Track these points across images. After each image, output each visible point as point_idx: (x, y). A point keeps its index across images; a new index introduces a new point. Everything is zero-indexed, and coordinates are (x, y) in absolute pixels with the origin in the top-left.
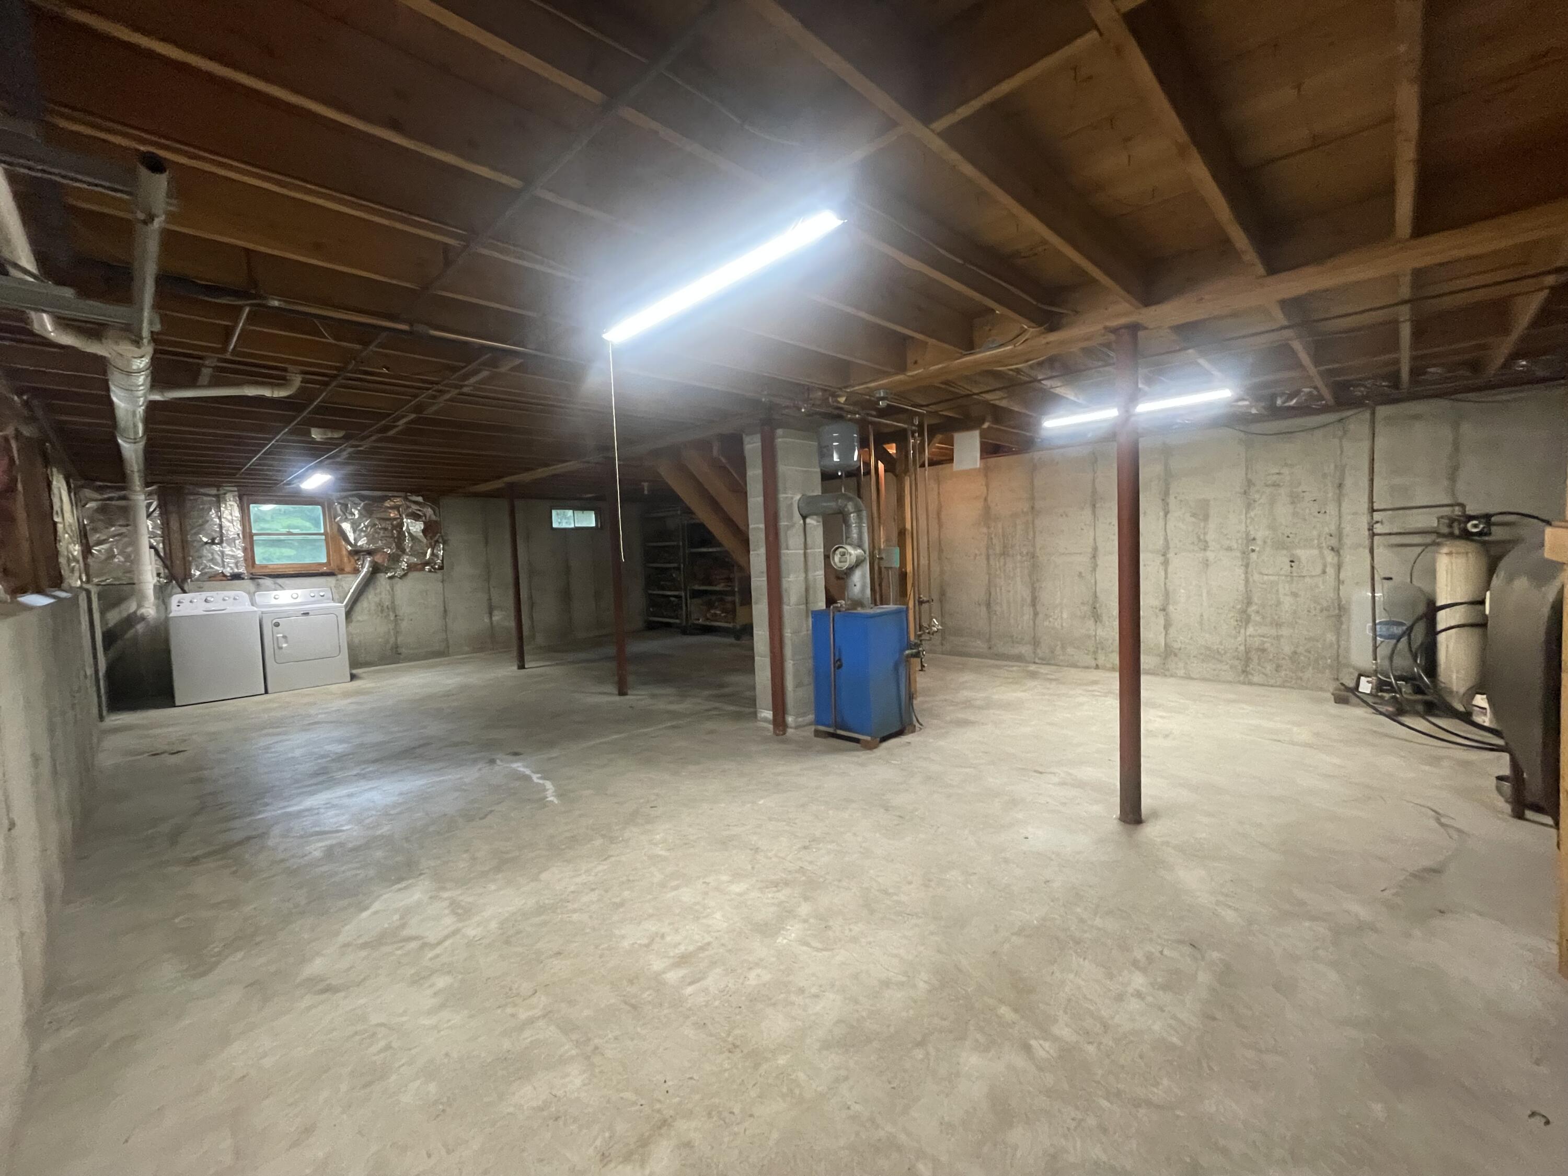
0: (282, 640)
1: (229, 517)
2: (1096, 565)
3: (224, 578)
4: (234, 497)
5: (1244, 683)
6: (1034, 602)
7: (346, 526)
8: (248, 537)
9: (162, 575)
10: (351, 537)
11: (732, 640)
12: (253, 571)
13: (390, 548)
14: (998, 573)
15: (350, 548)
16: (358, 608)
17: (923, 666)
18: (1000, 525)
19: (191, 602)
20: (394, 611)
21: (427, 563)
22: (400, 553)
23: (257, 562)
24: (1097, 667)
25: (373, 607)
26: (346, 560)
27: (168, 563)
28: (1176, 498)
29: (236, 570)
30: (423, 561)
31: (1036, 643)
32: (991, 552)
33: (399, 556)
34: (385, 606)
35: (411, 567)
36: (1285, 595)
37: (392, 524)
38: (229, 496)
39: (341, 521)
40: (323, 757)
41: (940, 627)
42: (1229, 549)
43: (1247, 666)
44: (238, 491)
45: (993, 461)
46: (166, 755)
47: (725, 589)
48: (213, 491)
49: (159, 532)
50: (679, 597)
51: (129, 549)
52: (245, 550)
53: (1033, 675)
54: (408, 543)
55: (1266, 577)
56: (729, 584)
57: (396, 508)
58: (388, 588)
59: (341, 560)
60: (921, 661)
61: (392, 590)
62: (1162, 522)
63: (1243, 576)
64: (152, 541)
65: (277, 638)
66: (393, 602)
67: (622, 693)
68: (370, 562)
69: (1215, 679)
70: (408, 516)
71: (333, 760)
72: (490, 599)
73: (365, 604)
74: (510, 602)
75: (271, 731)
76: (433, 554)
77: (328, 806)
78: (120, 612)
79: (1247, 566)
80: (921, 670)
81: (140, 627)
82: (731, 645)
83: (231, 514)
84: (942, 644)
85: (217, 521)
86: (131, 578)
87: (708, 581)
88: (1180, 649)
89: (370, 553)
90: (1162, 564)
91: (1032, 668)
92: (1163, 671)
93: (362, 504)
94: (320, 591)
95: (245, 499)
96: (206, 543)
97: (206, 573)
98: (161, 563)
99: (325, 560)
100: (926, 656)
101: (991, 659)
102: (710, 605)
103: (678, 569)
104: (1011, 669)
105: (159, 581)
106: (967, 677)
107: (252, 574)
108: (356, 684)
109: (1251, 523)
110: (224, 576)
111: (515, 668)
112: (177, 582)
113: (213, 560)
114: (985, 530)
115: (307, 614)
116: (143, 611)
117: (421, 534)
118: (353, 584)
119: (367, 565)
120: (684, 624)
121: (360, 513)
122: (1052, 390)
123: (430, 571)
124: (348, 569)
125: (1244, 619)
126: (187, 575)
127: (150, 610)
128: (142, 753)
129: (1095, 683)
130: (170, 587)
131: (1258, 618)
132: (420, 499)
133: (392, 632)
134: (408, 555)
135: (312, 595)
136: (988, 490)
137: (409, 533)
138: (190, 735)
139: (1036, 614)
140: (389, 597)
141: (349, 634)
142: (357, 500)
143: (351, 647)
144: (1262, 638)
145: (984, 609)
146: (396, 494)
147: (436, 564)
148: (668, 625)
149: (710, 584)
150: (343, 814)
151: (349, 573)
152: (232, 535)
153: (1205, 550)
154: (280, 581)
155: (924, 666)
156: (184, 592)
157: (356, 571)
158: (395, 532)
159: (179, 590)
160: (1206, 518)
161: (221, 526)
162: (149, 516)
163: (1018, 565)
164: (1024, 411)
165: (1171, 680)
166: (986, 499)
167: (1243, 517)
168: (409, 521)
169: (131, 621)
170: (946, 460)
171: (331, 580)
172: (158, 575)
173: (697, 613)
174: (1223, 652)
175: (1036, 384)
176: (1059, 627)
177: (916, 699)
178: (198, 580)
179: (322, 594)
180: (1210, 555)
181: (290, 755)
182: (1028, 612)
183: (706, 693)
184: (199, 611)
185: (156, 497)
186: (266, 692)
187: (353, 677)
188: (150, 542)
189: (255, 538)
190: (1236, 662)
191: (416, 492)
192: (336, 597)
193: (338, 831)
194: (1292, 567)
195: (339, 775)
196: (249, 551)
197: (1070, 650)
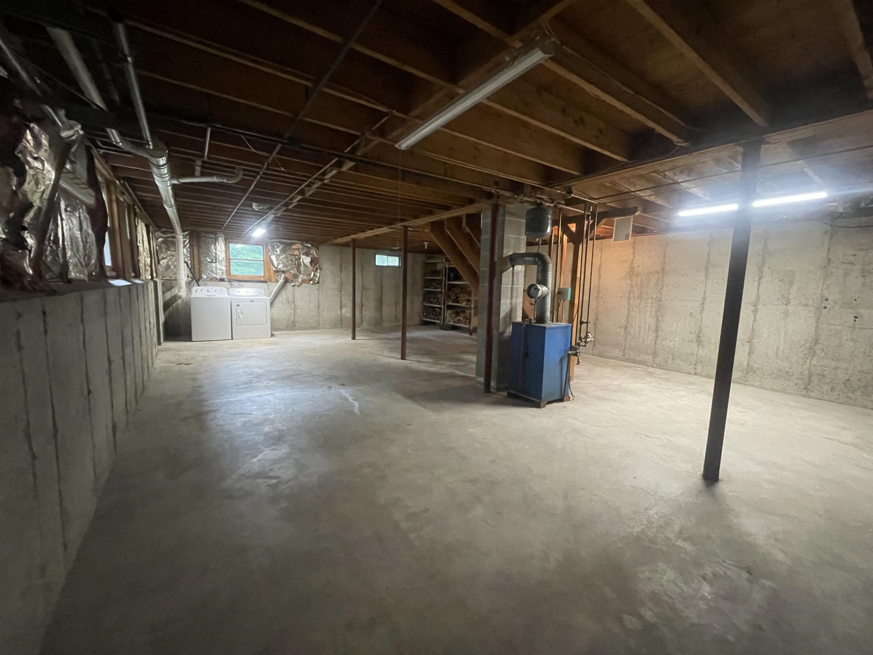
0: (240, 313)
1: (220, 250)
2: (703, 309)
3: (216, 280)
4: (222, 239)
5: (804, 396)
6: (657, 330)
7: (273, 258)
8: (228, 260)
9: (190, 277)
10: (275, 263)
11: (467, 335)
12: (230, 277)
13: (294, 270)
14: (635, 309)
15: (274, 269)
16: (277, 300)
17: (578, 362)
18: (640, 279)
19: (201, 291)
20: (294, 304)
21: (311, 280)
22: (298, 273)
23: (232, 274)
24: (696, 374)
25: (284, 301)
26: (272, 275)
27: (192, 270)
28: (769, 268)
29: (222, 277)
30: (310, 278)
31: (655, 354)
32: (632, 295)
33: (298, 275)
34: (290, 300)
35: (303, 281)
36: (847, 340)
37: (295, 258)
38: (220, 239)
39: (271, 254)
40: (251, 374)
41: (592, 339)
42: (806, 305)
43: (808, 384)
44: (225, 237)
45: (639, 238)
46: (184, 365)
47: (466, 306)
48: (213, 236)
49: (189, 255)
50: (440, 308)
51: (175, 263)
52: (226, 266)
53: (650, 374)
54: (302, 268)
55: (832, 327)
56: (469, 303)
57: (298, 249)
58: (292, 291)
59: (270, 275)
60: (578, 359)
61: (294, 292)
62: (756, 284)
63: (814, 324)
64: (186, 259)
65: (238, 312)
66: (294, 299)
67: (403, 358)
68: (284, 277)
69: (783, 391)
70: (303, 254)
71: (256, 377)
72: (341, 301)
73: (280, 299)
74: (350, 304)
75: (231, 358)
76: (314, 275)
77: (249, 400)
78: (171, 293)
79: (818, 318)
80: (578, 364)
81: (179, 301)
82: (466, 338)
83: (221, 248)
84: (593, 350)
85: (215, 251)
86: (176, 277)
87: (456, 300)
88: (758, 369)
89: (284, 272)
90: (752, 311)
91: (651, 369)
92: (744, 382)
93: (282, 246)
94: (259, 290)
95: (227, 241)
96: (209, 262)
97: (209, 277)
98: (189, 271)
99: (262, 275)
100: (582, 356)
101: (624, 361)
102: (457, 314)
103: (441, 292)
104: (637, 369)
105: (188, 280)
106: (607, 371)
107: (229, 279)
108: (273, 339)
109: (826, 289)
110: (217, 279)
111: (351, 339)
112: (196, 280)
113: (212, 271)
114: (629, 282)
115: (252, 301)
116: (180, 294)
117: (309, 264)
118: (275, 287)
119: (282, 278)
120: (442, 323)
121: (280, 252)
122: (687, 190)
123: (312, 284)
124: (273, 280)
125: (812, 352)
126: (200, 278)
127: (183, 293)
128: (173, 363)
129: (693, 384)
130: (193, 283)
131: (822, 354)
132: (310, 245)
133: (293, 314)
134: (302, 274)
135: (256, 292)
136: (634, 257)
137: (304, 263)
138: (195, 356)
139: (657, 337)
140: (292, 296)
141: (271, 313)
142: (279, 244)
143: (272, 320)
144: (823, 368)
145: (623, 330)
146: (298, 242)
147: (315, 280)
148: (434, 323)
149: (458, 302)
150: (254, 406)
151: (273, 282)
152: (221, 259)
153: (786, 305)
154: (241, 283)
155: (580, 362)
156: (199, 286)
157: (277, 281)
158: (296, 262)
159: (196, 284)
160: (791, 284)
161: (216, 254)
162: (184, 247)
163: (649, 305)
164: (665, 205)
165: (750, 388)
166: (632, 262)
167: (821, 284)
168: (304, 256)
169: (175, 298)
170: (609, 236)
171: (265, 285)
172: (188, 276)
173: (449, 317)
174: (791, 374)
175: (677, 186)
176: (673, 346)
177: (573, 380)
178: (205, 280)
179: (260, 291)
180: (791, 308)
181: (237, 371)
182: (651, 336)
183: (449, 363)
184: (204, 296)
185: (188, 237)
186: (232, 339)
187: (272, 335)
188: (184, 260)
189: (231, 261)
190: (800, 382)
191: (307, 242)
192: (267, 294)
193: (250, 414)
194: (855, 321)
195: (257, 385)
196: (228, 266)
197: (678, 361)
